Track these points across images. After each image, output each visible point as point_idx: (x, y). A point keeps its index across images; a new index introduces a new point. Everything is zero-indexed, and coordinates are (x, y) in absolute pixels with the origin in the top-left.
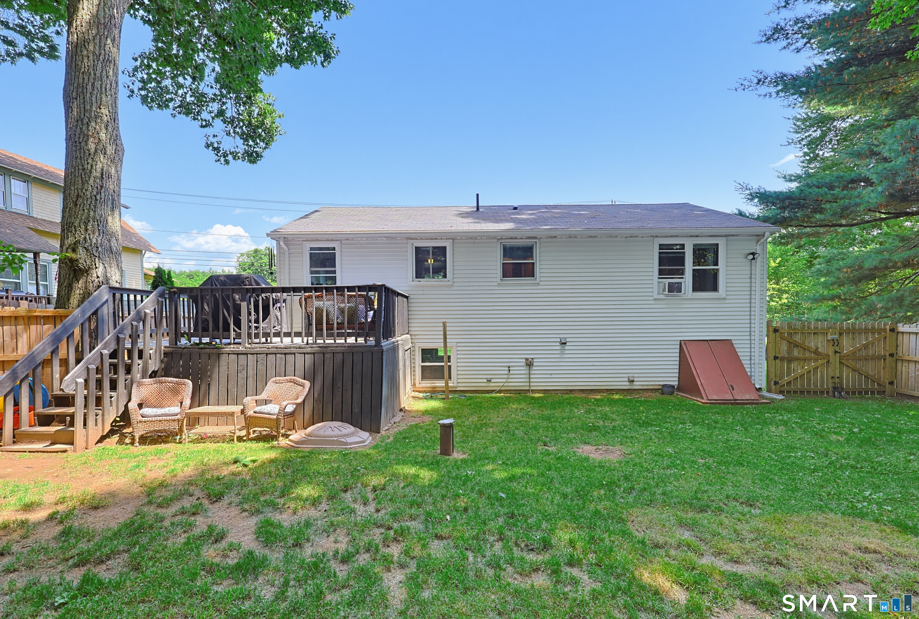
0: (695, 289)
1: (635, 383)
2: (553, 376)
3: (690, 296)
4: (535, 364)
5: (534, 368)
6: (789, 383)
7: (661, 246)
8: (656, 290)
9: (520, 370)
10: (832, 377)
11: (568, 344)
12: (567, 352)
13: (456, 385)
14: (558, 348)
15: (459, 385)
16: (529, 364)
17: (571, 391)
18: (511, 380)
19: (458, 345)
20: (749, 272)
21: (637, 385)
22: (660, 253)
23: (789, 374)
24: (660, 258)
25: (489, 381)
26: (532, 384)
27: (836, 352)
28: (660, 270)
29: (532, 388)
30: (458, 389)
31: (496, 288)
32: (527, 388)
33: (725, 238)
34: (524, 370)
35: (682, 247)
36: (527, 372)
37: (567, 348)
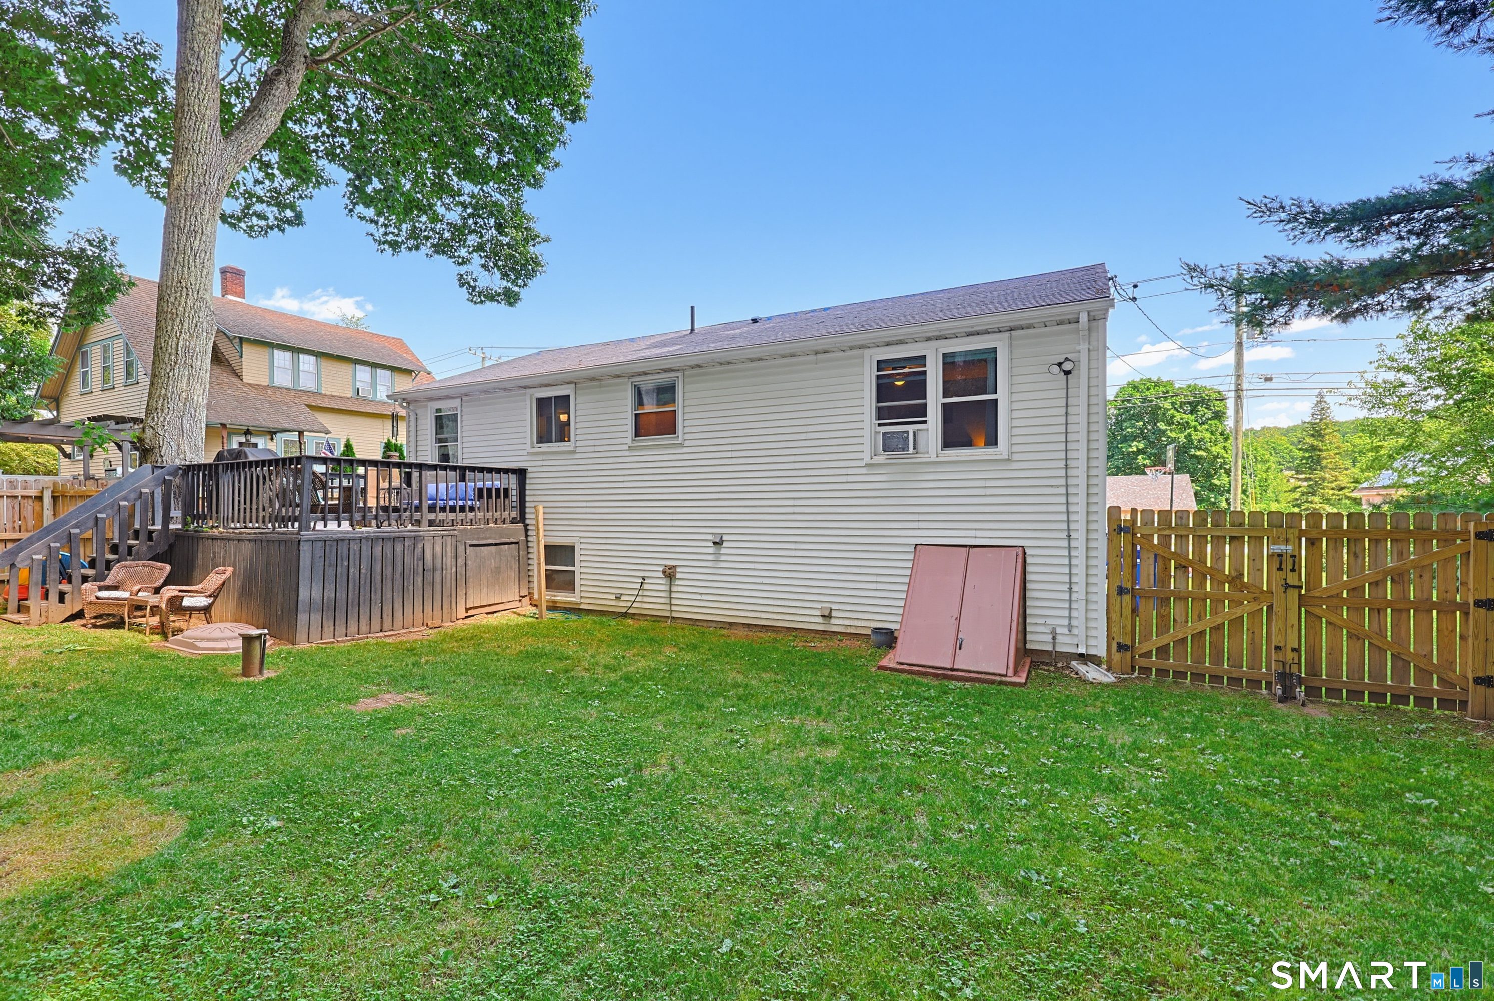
0: (947, 444)
1: (833, 621)
2: (704, 597)
3: (933, 458)
4: (678, 575)
5: (678, 582)
6: (1163, 651)
7: (881, 365)
8: (867, 448)
9: (659, 584)
10: (1278, 648)
11: (725, 544)
12: (723, 558)
13: (579, 601)
14: (711, 550)
15: (583, 600)
16: (670, 574)
17: (731, 624)
18: (646, 599)
19: (583, 540)
20: (1063, 403)
21: (836, 625)
22: (878, 377)
23: (1163, 628)
24: (879, 387)
25: (618, 598)
26: (674, 608)
27: (1287, 586)
28: (879, 410)
29: (674, 615)
30: (582, 607)
31: (627, 454)
32: (668, 614)
33: (1007, 334)
34: (662, 584)
35: (921, 360)
36: (667, 588)
37: (723, 551)
